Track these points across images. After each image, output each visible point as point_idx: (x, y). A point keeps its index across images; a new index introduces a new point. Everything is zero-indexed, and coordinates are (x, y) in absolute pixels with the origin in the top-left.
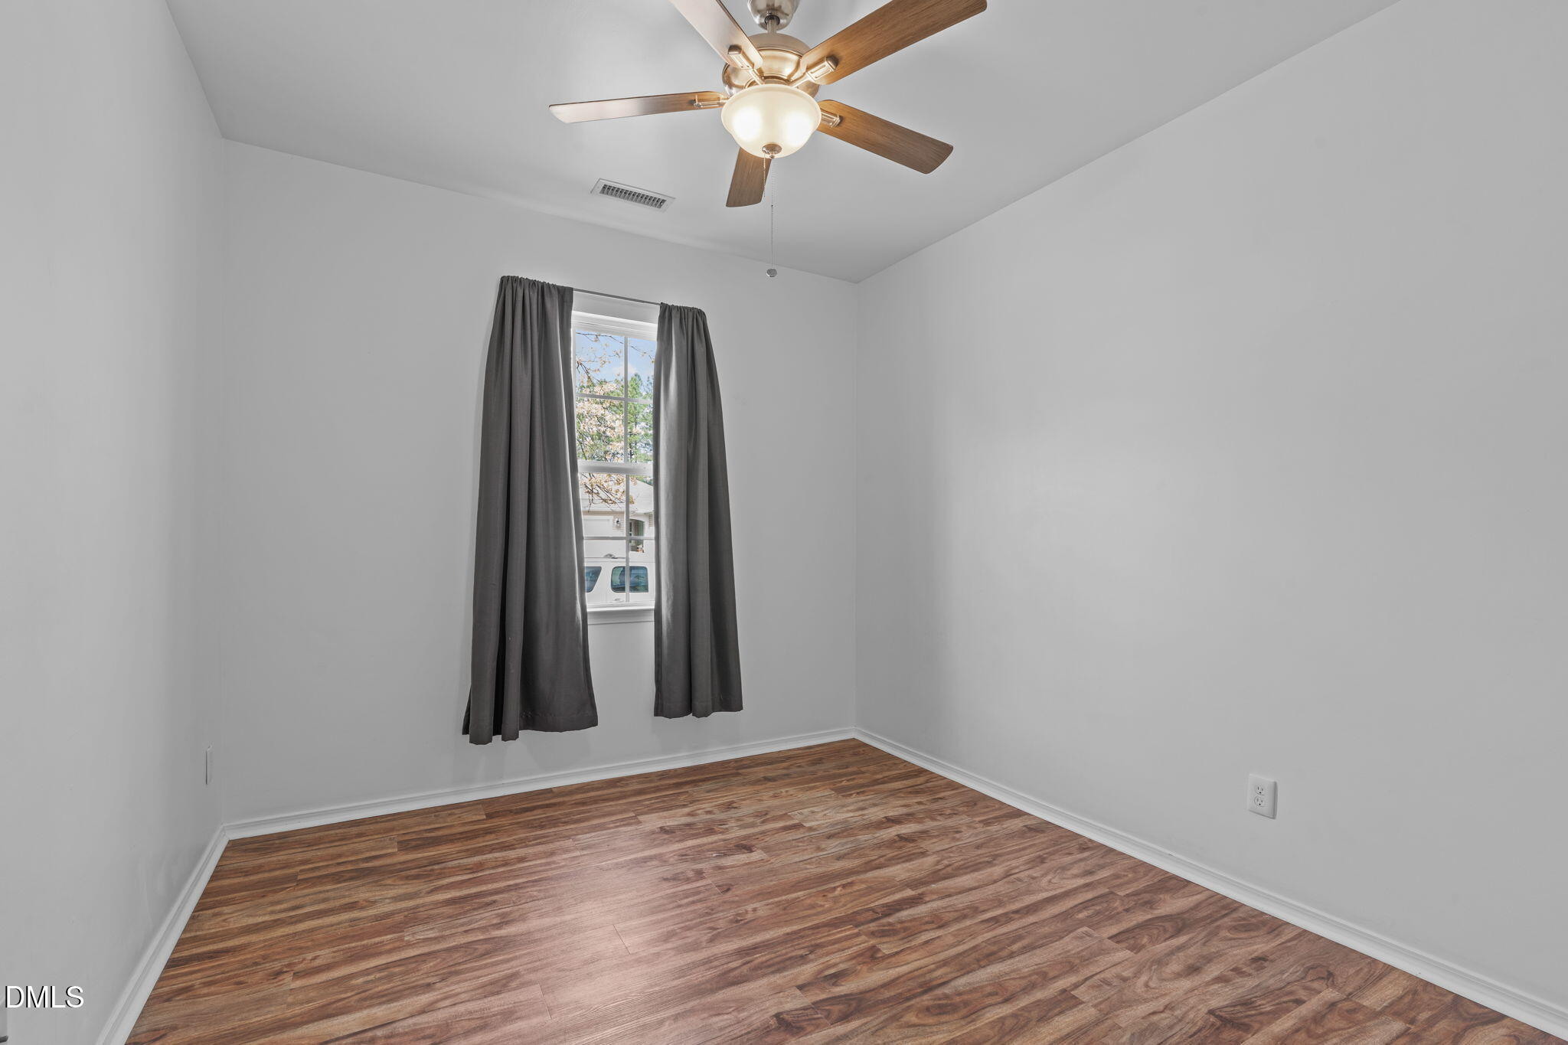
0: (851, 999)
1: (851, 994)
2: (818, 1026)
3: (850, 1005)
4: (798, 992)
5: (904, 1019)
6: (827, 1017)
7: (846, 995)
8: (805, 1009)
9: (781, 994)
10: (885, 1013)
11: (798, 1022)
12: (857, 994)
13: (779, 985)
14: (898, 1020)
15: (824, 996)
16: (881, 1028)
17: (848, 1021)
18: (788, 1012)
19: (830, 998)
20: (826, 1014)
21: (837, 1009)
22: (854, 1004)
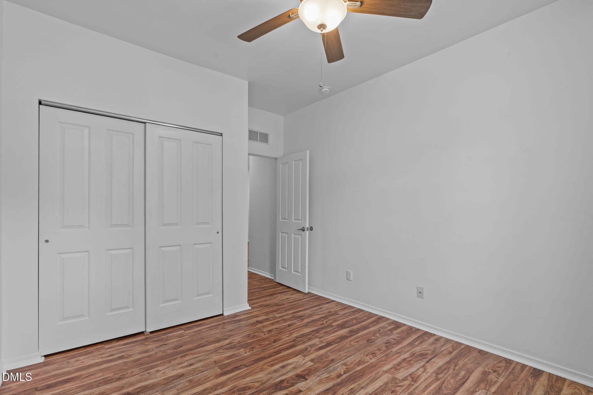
0: (279, 389)
1: (280, 390)
2: (291, 378)
3: (280, 386)
4: (301, 389)
5: (259, 384)
6: (288, 381)
7: (282, 390)
8: (297, 383)
9: (307, 387)
10: (266, 385)
11: (298, 378)
12: (277, 391)
13: (310, 391)
14: (262, 383)
15: (291, 389)
16: (269, 380)
17: (280, 380)
18: (303, 381)
19: (288, 388)
20: (289, 382)
21: (285, 384)
22: (278, 387)
